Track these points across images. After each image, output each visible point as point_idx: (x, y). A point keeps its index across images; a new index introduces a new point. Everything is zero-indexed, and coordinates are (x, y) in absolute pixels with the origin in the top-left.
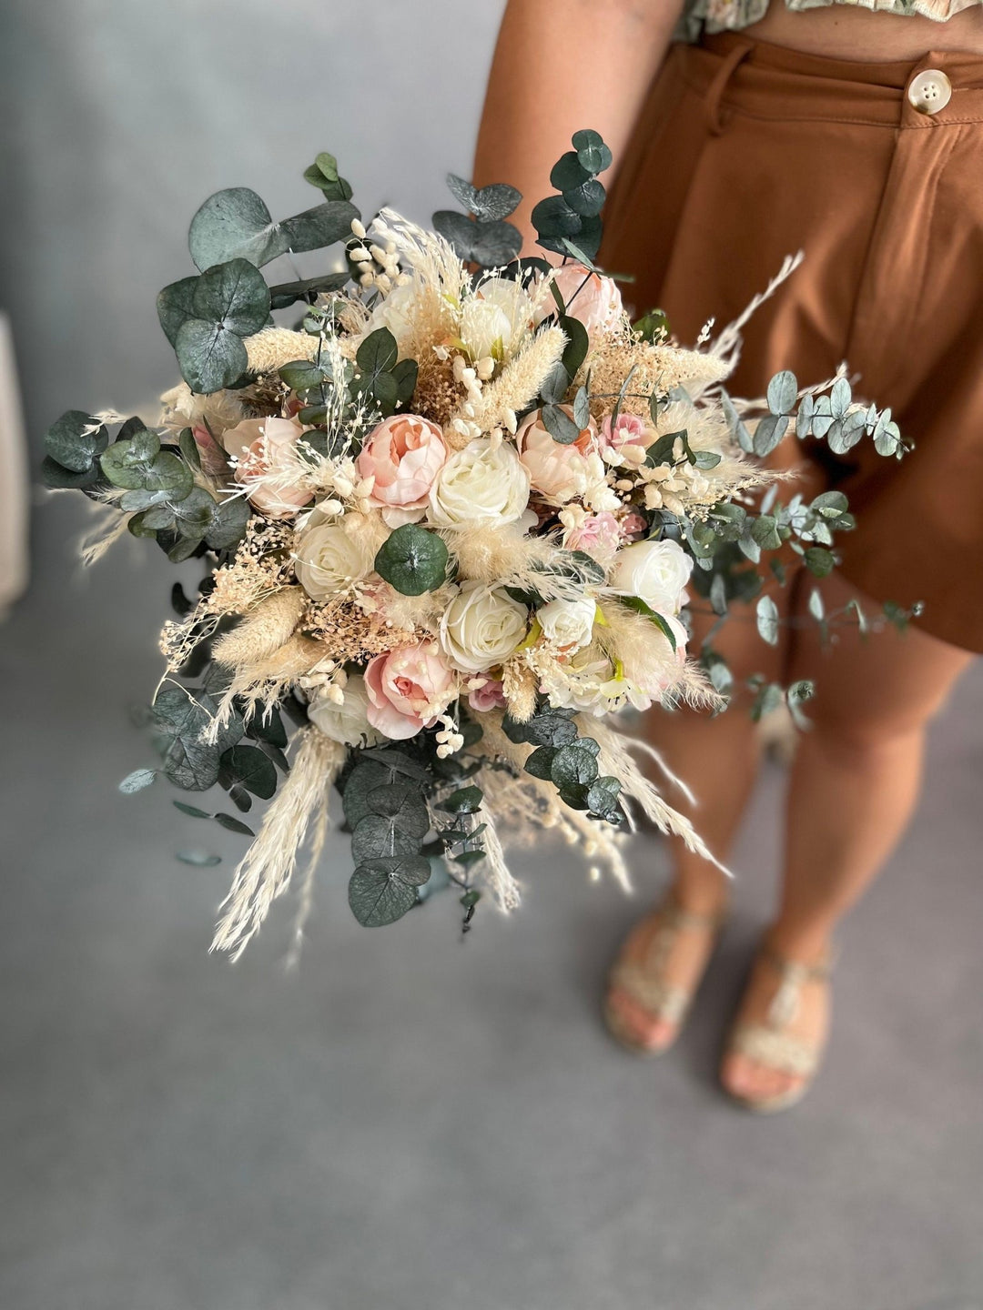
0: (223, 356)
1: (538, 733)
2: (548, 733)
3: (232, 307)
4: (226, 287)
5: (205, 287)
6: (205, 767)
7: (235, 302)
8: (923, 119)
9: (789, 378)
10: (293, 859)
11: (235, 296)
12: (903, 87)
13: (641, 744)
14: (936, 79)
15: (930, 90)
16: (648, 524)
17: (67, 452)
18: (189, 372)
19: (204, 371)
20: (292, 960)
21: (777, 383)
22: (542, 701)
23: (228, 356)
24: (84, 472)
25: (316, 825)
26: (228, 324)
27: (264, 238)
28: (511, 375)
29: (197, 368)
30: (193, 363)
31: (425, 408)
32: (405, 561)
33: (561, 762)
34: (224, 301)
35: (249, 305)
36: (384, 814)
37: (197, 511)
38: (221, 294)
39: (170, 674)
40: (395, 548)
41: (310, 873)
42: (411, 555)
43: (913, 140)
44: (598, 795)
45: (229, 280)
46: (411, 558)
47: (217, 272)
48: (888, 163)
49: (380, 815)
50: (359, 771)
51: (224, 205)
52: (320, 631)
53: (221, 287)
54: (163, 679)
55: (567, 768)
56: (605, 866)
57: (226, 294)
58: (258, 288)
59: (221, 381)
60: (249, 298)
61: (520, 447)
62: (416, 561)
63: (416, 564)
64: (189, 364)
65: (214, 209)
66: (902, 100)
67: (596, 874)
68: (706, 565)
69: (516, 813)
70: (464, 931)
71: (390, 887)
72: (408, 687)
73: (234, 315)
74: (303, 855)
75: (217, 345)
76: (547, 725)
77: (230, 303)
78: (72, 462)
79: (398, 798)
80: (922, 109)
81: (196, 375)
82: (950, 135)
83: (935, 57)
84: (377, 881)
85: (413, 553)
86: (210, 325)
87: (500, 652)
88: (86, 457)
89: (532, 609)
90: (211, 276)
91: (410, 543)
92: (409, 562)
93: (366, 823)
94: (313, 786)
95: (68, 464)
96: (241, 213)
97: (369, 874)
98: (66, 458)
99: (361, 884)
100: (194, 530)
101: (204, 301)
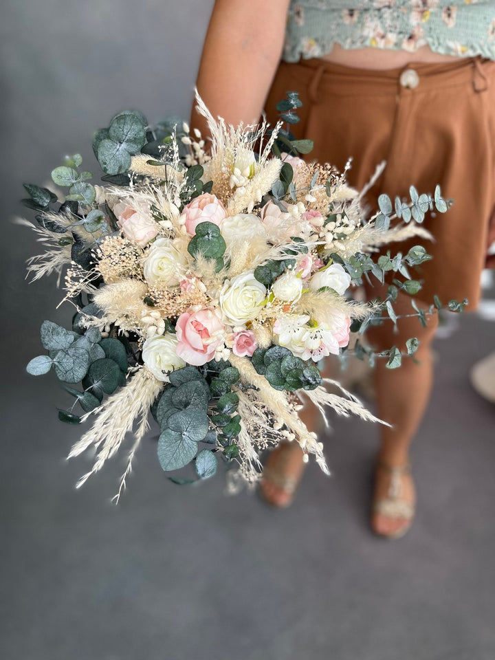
0: (120, 159)
3: (127, 138)
4: (126, 127)
5: (116, 125)
7: (129, 135)
8: (408, 91)
9: (387, 198)
11: (129, 133)
12: (398, 79)
18: (103, 160)
19: (110, 163)
21: (382, 200)
23: (122, 160)
26: (124, 145)
29: (107, 160)
30: (105, 157)
34: (123, 134)
35: (135, 138)
38: (123, 130)
45: (128, 122)
47: (122, 118)
49: (179, 409)
53: (123, 127)
54: (65, 299)
57: (125, 131)
58: (140, 131)
59: (117, 170)
60: (136, 134)
61: (262, 216)
63: (210, 238)
64: (103, 157)
66: (398, 84)
67: (306, 459)
71: (182, 444)
73: (127, 141)
75: (117, 153)
76: (277, 355)
77: (126, 135)
80: (408, 87)
81: (105, 163)
82: (421, 97)
84: (175, 440)
85: (209, 232)
86: (115, 144)
90: (120, 120)
92: (207, 236)
97: (170, 434)
98: (35, 197)
99: (166, 442)
100: (93, 227)
101: (115, 132)
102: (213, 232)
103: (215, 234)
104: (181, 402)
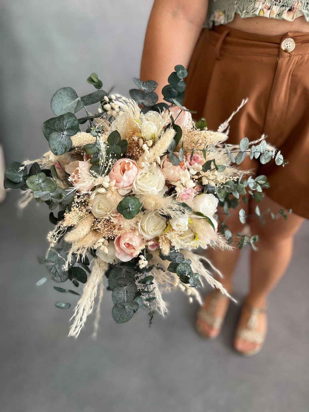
0: (64, 143)
1: (171, 257)
2: (174, 257)
3: (67, 127)
4: (64, 121)
5: (58, 122)
6: (64, 275)
7: (68, 126)
8: (286, 54)
9: (246, 140)
10: (93, 302)
11: (67, 124)
12: (280, 44)
13: (204, 258)
14: (290, 41)
15: (288, 45)
16: (203, 189)
17: (14, 177)
18: (53, 149)
19: (58, 148)
20: (95, 335)
21: (243, 141)
22: (172, 248)
23: (66, 143)
24: (20, 182)
25: (100, 289)
26: (65, 133)
27: (76, 103)
28: (158, 145)
29: (56, 147)
30: (55, 146)
31: (130, 155)
32: (127, 209)
33: (180, 268)
34: (64, 126)
35: (72, 127)
36: (122, 286)
37: (58, 194)
38: (63, 124)
39: (52, 248)
40: (124, 205)
41: (99, 305)
42: (129, 207)
43: (283, 61)
44: (192, 280)
45: (65, 119)
46: (129, 208)
47: (61, 117)
48: (275, 69)
49: (121, 286)
50: (113, 271)
51: (62, 93)
52: (99, 229)
53: (63, 121)
54: (49, 249)
55: (181, 270)
56: (194, 297)
57: (65, 123)
58: (75, 121)
59: (64, 151)
60: (72, 124)
61: (162, 167)
62: (131, 209)
63: (131, 210)
64: (53, 146)
65: (59, 94)
66: (279, 48)
67: (191, 300)
68: (222, 200)
69: (164, 281)
70: (150, 324)
71: (125, 310)
72: (128, 245)
73: (67, 130)
74: (96, 300)
75: (62, 140)
76: (174, 255)
77: (66, 126)
78: (16, 180)
79: (127, 281)
80: (286, 51)
81: (56, 150)
82: (295, 59)
83: (290, 34)
84: (121, 309)
85: (130, 206)
86: (60, 134)
87: (158, 233)
88: (20, 178)
89: (168, 218)
90: (60, 118)
91: (128, 203)
92: (128, 209)
93: (116, 289)
94: (98, 277)
95: (15, 180)
96: (68, 95)
97: (118, 307)
98: (14, 178)
99: (116, 310)
100: (57, 200)
101: (57, 126)
102: (132, 205)
103: (133, 207)
104: (121, 284)
